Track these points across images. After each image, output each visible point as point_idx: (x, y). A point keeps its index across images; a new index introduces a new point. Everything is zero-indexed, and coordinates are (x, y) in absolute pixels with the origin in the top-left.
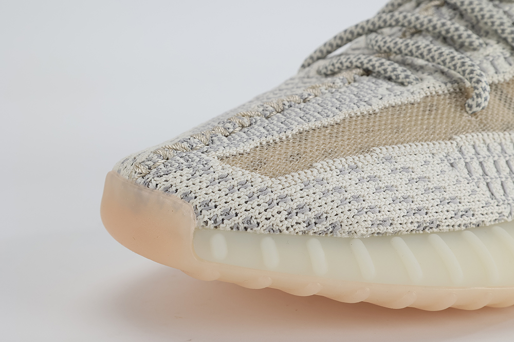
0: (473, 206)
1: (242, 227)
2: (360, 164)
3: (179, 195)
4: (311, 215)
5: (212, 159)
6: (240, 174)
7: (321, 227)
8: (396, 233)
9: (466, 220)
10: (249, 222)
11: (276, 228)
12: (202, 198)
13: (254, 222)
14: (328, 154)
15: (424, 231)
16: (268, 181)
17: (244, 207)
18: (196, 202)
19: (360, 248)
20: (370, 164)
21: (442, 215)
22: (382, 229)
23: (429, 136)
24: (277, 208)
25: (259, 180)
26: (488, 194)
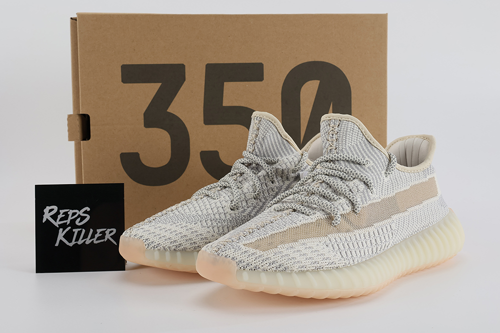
0: (335, 260)
1: (253, 269)
2: (294, 246)
3: (230, 258)
4: (278, 264)
5: (241, 244)
6: (252, 250)
7: (281, 269)
8: (307, 271)
9: (332, 266)
10: (256, 267)
11: (265, 269)
12: (239, 259)
13: (258, 267)
14: (282, 243)
15: (317, 270)
16: (262, 253)
17: (254, 262)
18: (237, 260)
19: (295, 275)
20: (298, 246)
21: (324, 264)
22: (303, 269)
23: (319, 235)
24: (266, 262)
25: (259, 253)
26: (341, 256)
